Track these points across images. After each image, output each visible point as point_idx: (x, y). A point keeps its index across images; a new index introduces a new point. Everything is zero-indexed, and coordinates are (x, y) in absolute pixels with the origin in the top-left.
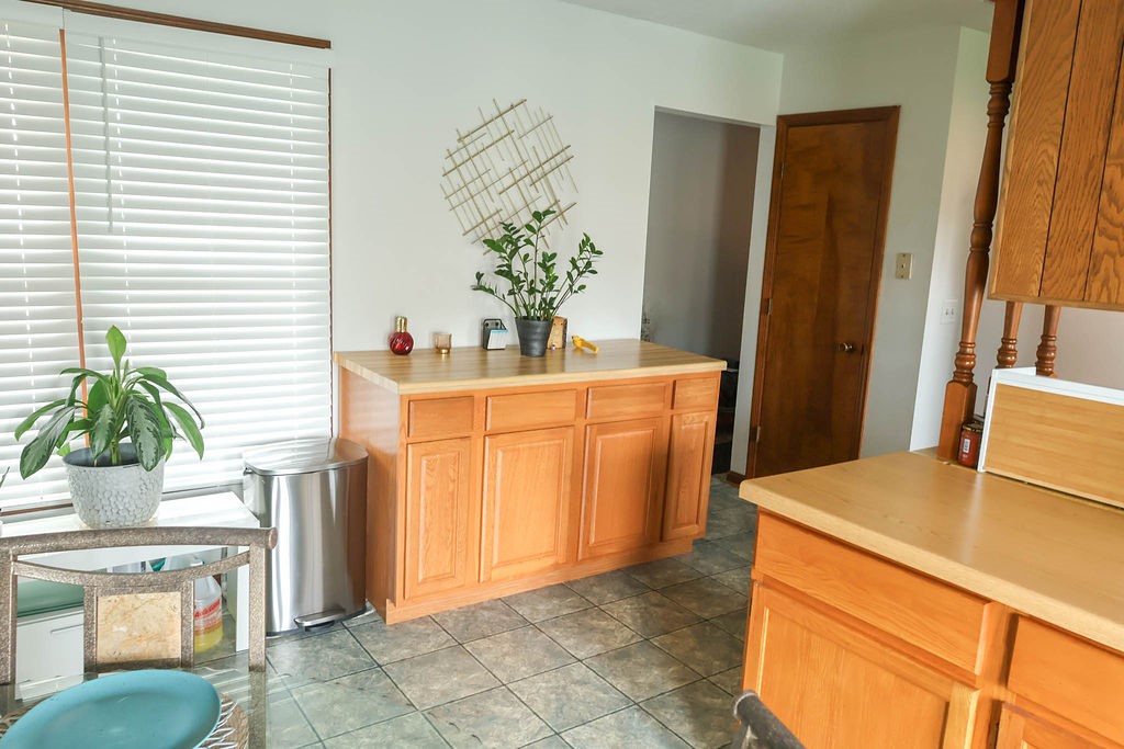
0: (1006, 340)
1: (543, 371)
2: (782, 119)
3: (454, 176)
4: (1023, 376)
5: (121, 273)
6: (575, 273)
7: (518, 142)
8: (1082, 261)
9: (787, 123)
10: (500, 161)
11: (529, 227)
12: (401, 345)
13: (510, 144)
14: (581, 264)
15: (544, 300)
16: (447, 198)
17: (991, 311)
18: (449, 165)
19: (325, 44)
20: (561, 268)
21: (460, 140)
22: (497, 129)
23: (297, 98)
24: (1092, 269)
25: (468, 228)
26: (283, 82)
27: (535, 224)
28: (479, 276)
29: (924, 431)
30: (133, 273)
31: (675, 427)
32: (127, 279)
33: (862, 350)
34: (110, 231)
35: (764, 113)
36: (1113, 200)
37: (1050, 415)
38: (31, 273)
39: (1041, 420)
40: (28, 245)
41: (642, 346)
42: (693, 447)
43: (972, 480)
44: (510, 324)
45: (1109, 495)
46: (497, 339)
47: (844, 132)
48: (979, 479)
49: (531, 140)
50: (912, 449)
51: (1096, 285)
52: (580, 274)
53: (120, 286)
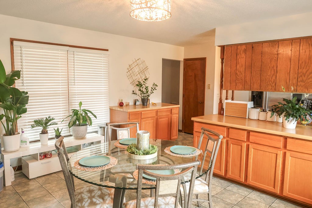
0: (227, 96)
1: (147, 108)
2: (184, 59)
3: (129, 73)
4: (229, 101)
5: (75, 93)
6: (152, 90)
7: (139, 66)
8: (235, 84)
9: (186, 60)
10: (136, 70)
11: (144, 82)
12: (121, 105)
13: (138, 66)
14: (154, 88)
15: (147, 95)
16: (128, 77)
17: (224, 92)
18: (128, 71)
19: (107, 50)
20: (150, 89)
21: (129, 66)
22: (135, 64)
23: (104, 60)
24: (236, 85)
25: (131, 82)
26: (102, 57)
27: (145, 81)
28: (133, 91)
29: (215, 111)
30: (77, 93)
31: (172, 117)
32: (76, 94)
33: (203, 103)
34: (74, 85)
35: (181, 58)
36: (238, 75)
37: (233, 106)
38: (62, 93)
39: (232, 107)
40: (62, 88)
41: (162, 104)
42: (175, 121)
43: (223, 117)
44: (140, 100)
45: (241, 116)
46: (138, 103)
47: (197, 62)
48: (224, 117)
49: (141, 66)
50: (214, 114)
51: (237, 87)
52: (153, 90)
53: (75, 95)
